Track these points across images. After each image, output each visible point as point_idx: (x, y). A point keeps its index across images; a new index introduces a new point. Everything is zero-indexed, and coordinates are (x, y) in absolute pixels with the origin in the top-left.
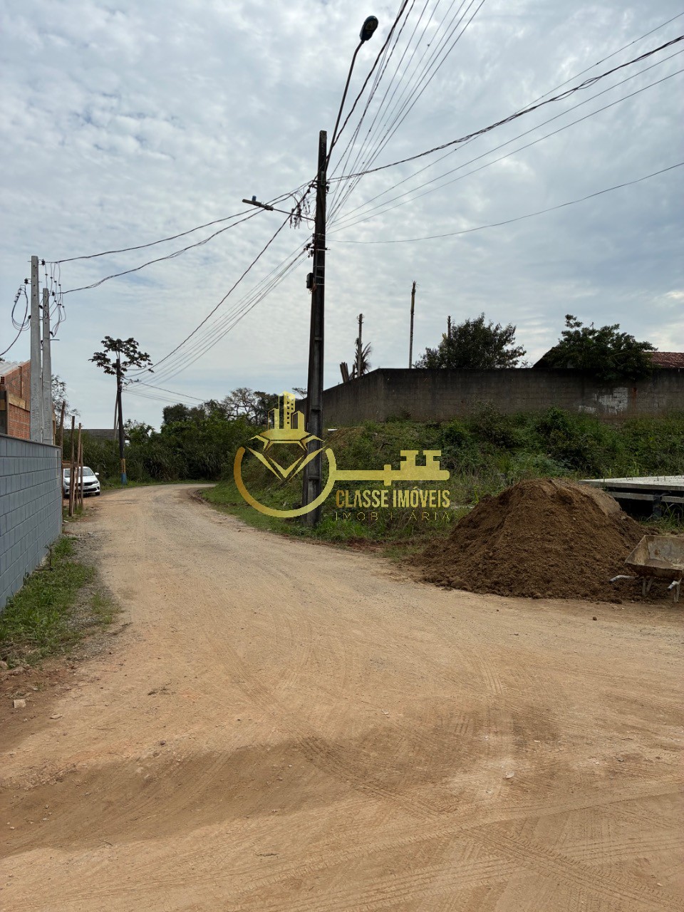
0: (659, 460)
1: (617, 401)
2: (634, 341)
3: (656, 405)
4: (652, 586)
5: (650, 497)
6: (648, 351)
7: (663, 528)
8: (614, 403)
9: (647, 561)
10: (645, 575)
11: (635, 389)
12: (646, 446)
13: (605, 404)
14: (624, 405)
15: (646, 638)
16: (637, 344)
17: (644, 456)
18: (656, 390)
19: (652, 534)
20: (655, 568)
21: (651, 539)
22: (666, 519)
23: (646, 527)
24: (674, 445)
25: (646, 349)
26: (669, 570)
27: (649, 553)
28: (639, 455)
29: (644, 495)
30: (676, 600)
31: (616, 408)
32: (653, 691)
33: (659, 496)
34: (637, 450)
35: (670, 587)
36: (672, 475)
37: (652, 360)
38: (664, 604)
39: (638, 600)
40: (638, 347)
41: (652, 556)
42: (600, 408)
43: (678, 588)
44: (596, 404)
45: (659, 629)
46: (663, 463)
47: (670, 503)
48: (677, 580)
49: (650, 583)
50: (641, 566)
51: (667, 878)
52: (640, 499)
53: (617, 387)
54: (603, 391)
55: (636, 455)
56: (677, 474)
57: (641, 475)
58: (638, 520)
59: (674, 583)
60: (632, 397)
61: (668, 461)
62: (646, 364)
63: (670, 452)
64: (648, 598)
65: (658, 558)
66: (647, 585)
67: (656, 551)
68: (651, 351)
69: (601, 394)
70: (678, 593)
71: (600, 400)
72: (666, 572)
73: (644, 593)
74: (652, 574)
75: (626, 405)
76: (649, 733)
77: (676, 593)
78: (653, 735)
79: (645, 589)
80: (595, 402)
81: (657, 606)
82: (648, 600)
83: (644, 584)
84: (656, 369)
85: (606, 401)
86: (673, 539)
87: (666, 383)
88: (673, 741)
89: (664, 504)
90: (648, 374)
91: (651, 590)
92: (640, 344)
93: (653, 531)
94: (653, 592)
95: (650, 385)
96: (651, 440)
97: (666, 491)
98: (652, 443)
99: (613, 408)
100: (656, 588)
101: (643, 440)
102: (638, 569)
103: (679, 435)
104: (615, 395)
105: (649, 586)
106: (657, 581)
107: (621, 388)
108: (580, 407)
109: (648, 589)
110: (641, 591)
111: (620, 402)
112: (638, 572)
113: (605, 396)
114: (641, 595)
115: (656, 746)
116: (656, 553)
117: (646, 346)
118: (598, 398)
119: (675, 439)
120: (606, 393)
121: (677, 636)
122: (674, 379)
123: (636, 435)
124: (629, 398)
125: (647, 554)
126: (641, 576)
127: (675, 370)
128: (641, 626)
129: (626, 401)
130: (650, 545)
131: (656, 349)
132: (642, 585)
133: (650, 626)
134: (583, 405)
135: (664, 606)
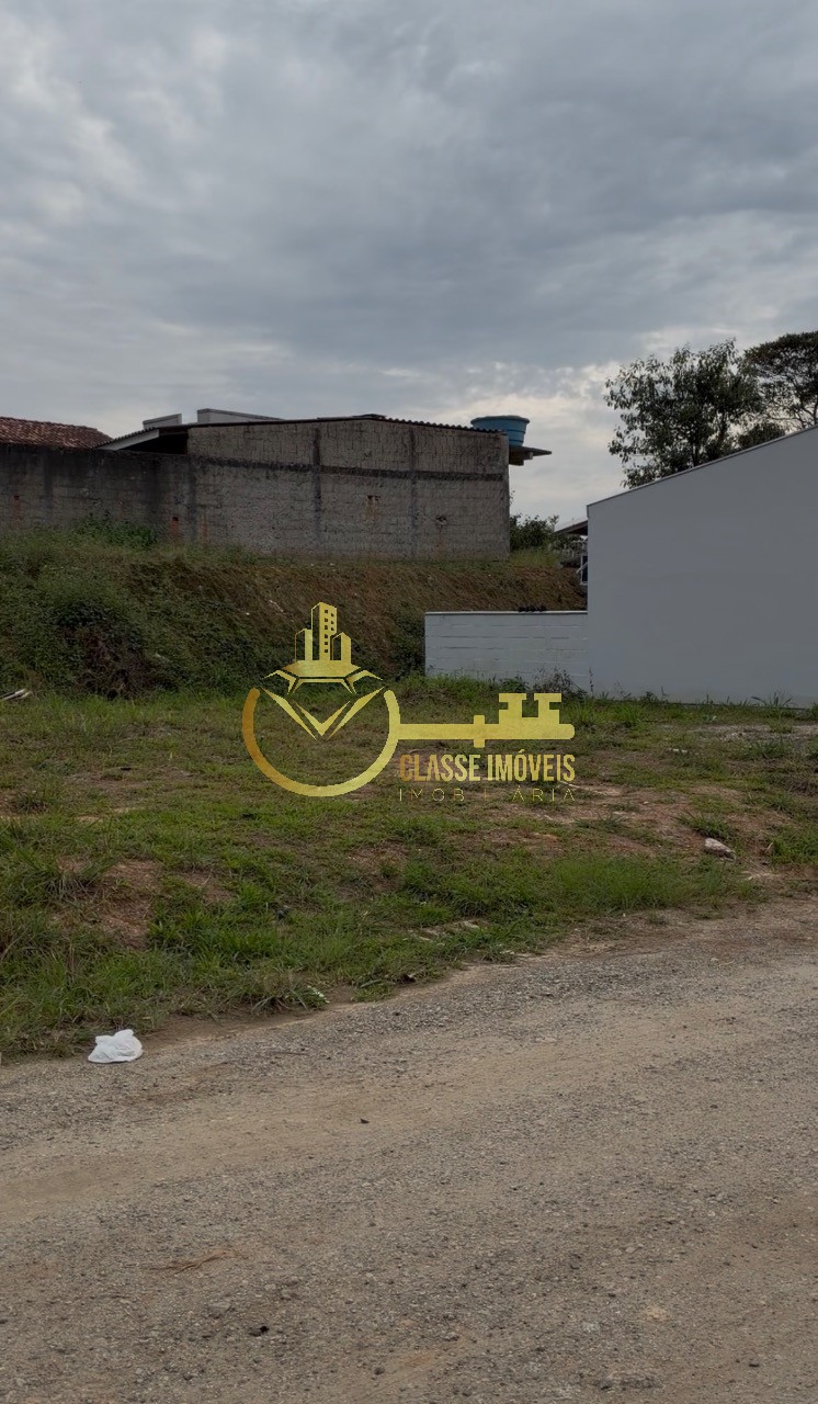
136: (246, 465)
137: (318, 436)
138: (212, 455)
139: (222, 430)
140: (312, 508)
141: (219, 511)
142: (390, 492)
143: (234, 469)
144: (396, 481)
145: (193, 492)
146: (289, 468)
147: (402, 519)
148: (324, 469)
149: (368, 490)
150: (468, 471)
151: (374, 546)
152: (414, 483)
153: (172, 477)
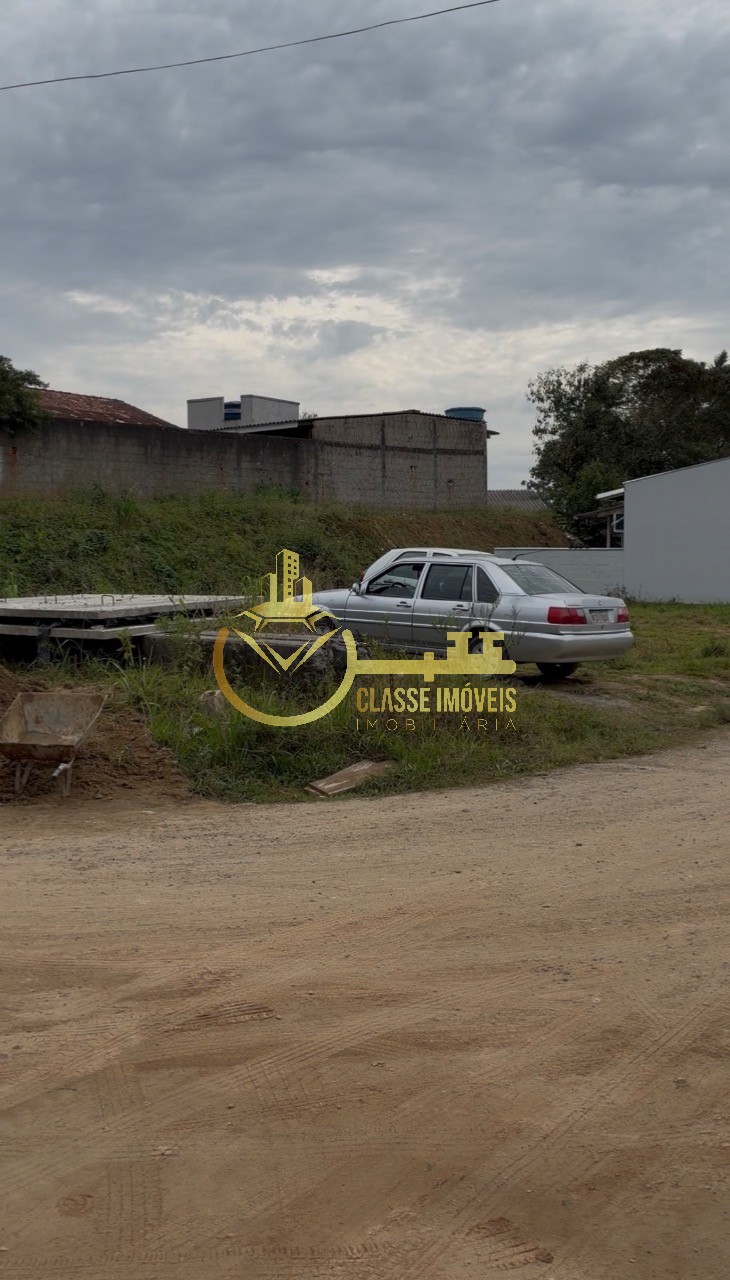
0: (52, 569)
2: (11, 367)
3: (48, 479)
4: (31, 774)
5: (32, 631)
6: (33, 386)
7: (52, 679)
9: (25, 734)
10: (19, 759)
11: (15, 450)
12: (32, 545)
15: (16, 860)
16: (17, 373)
17: (30, 562)
18: (48, 454)
19: (35, 691)
20: (34, 746)
21: (30, 699)
22: (58, 665)
23: (25, 679)
24: (76, 545)
25: (31, 384)
26: (55, 746)
27: (26, 723)
28: (22, 561)
29: (24, 627)
30: (66, 793)
32: (18, 944)
33: (47, 628)
34: (18, 552)
35: (55, 774)
36: (73, 593)
37: (42, 403)
38: (48, 802)
39: (8, 800)
40: (18, 379)
41: (32, 727)
43: (69, 774)
45: (38, 842)
46: (59, 574)
47: (63, 639)
48: (66, 762)
49: (27, 770)
50: (13, 745)
51: (16, 1234)
52: (17, 633)
55: (16, 561)
56: (79, 592)
57: (22, 594)
58: (13, 671)
59: (62, 767)
60: (10, 463)
61: (66, 571)
62: (31, 409)
63: (70, 556)
64: (23, 796)
65: (40, 730)
66: (22, 775)
67: (37, 717)
68: (38, 387)
70: (69, 782)
72: (50, 751)
73: (17, 787)
74: (30, 756)
75: (1, 477)
76: (7, 1011)
77: (66, 783)
78: (13, 1014)
79: (20, 781)
81: (39, 806)
82: (23, 800)
83: (18, 773)
84: (46, 418)
86: (62, 697)
87: (63, 443)
88: (43, 1015)
89: (53, 640)
90: (34, 425)
91: (28, 781)
92: (21, 373)
93: (36, 686)
94: (32, 785)
95: (39, 444)
96: (41, 535)
97: (58, 620)
98: (42, 541)
100: (37, 777)
101: (27, 536)
102: (8, 749)
103: (83, 528)
105: (26, 776)
106: (39, 766)
109: (24, 781)
110: (13, 786)
112: (8, 755)
114: (13, 792)
115: (14, 1029)
116: (37, 722)
117: (30, 377)
119: (76, 536)
121: (63, 850)
122: (75, 437)
123: (17, 527)
124: (4, 463)
125: (23, 724)
126: (13, 760)
127: (76, 422)
128: (10, 842)
129: (1, 470)
130: (28, 708)
131: (47, 386)
132: (14, 776)
133: (24, 841)
135: (47, 806)
136: (345, 446)
137: (383, 426)
138: (327, 439)
140: (381, 475)
141: (330, 478)
142: (422, 463)
143: (338, 449)
144: (425, 456)
145: (316, 465)
146: (368, 448)
147: (429, 482)
148: (387, 448)
149: (410, 462)
151: (414, 501)
152: (436, 457)
153: (305, 455)
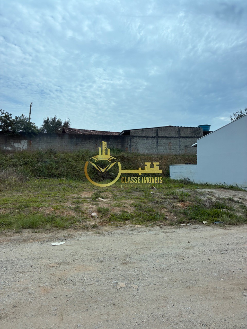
1: (22, 146)
3: (40, 147)
8: (21, 146)
11: (31, 141)
13: (16, 146)
14: (25, 147)
18: (40, 141)
31: (22, 148)
42: (14, 147)
44: (12, 146)
53: (22, 140)
54: (16, 141)
60: (29, 144)
69: (15, 142)
71: (14, 145)
75: (26, 147)
80: (12, 145)
85: (17, 145)
87: (45, 139)
90: (36, 135)
95: (38, 139)
99: (20, 148)
104: (21, 143)
107: (24, 140)
108: (5, 147)
111: (24, 146)
113: (17, 143)
118: (13, 144)
120: (17, 142)
122: (49, 137)
124: (27, 144)
129: (27, 146)
134: (6, 146)
136: (142, 137)
137: (157, 130)
138: (135, 135)
139: (137, 130)
140: (156, 145)
141: (136, 146)
142: (173, 141)
143: (139, 138)
144: (175, 139)
145: (131, 142)
146: (151, 137)
147: (177, 147)
148: (159, 137)
149: (168, 141)
150: (193, 136)
151: (170, 152)
152: (180, 139)
153: (126, 140)
